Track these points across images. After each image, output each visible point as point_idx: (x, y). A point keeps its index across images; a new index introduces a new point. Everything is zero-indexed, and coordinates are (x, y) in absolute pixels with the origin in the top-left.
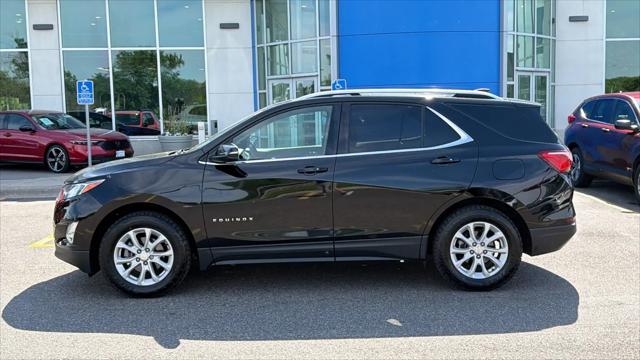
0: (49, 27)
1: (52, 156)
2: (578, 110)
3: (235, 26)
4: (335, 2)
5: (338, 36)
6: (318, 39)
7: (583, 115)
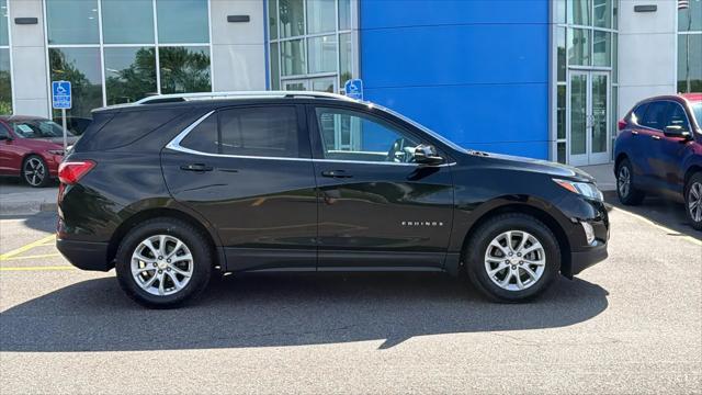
0: (34, 21)
1: (29, 168)
2: (630, 115)
3: (245, 19)
4: (356, 2)
5: (360, 30)
6: (337, 32)
7: (634, 119)
